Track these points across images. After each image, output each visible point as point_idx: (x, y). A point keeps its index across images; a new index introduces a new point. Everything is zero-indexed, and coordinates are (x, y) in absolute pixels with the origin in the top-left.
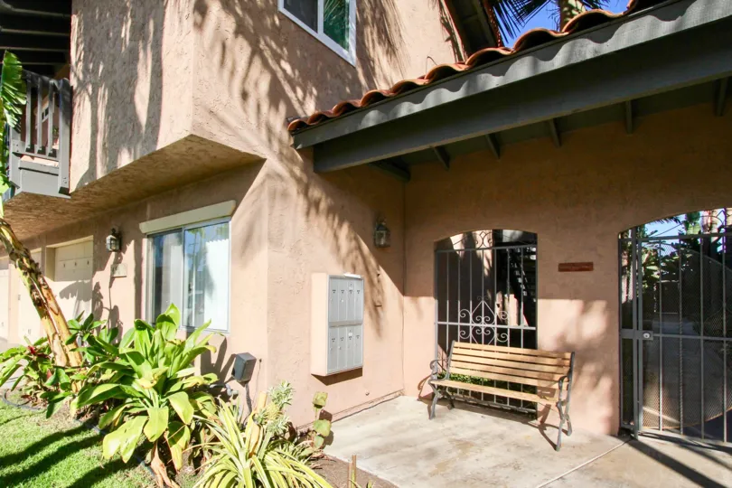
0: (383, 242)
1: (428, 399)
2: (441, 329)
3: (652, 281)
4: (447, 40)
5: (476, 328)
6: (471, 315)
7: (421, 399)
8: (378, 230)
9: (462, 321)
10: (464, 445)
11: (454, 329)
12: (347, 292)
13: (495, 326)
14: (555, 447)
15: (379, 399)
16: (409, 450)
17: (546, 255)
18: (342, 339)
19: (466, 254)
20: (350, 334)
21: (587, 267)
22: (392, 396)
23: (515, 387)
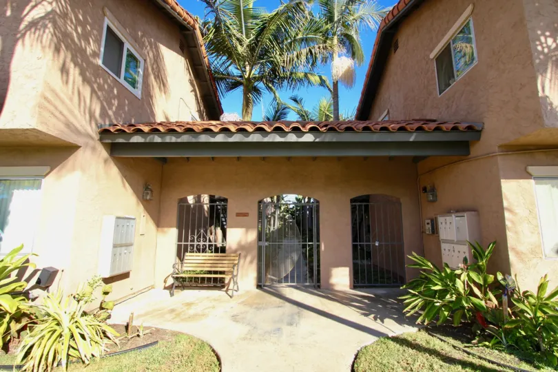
0: (148, 198)
1: (170, 288)
2: (179, 247)
3: (285, 220)
4: (192, 91)
5: (198, 245)
6: (196, 238)
7: (165, 288)
8: (146, 190)
9: (191, 241)
10: (189, 305)
11: (186, 246)
12: (125, 227)
13: (207, 243)
14: (231, 297)
15: (138, 292)
16: (160, 312)
17: (232, 208)
18: (120, 254)
19: (195, 206)
20: (126, 251)
21: (246, 215)
22: (147, 290)
23: (216, 272)
